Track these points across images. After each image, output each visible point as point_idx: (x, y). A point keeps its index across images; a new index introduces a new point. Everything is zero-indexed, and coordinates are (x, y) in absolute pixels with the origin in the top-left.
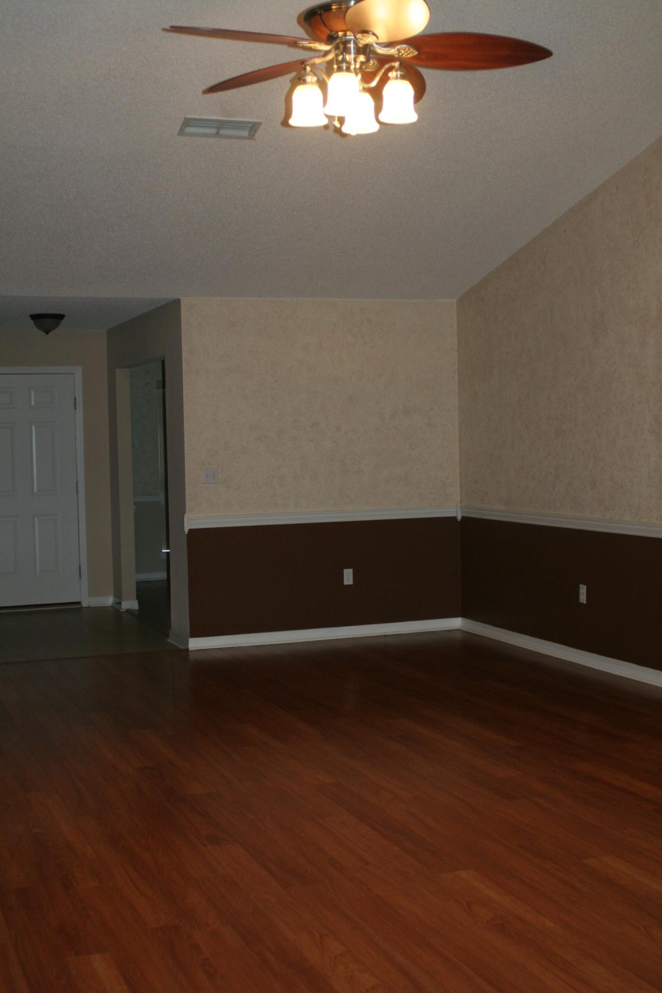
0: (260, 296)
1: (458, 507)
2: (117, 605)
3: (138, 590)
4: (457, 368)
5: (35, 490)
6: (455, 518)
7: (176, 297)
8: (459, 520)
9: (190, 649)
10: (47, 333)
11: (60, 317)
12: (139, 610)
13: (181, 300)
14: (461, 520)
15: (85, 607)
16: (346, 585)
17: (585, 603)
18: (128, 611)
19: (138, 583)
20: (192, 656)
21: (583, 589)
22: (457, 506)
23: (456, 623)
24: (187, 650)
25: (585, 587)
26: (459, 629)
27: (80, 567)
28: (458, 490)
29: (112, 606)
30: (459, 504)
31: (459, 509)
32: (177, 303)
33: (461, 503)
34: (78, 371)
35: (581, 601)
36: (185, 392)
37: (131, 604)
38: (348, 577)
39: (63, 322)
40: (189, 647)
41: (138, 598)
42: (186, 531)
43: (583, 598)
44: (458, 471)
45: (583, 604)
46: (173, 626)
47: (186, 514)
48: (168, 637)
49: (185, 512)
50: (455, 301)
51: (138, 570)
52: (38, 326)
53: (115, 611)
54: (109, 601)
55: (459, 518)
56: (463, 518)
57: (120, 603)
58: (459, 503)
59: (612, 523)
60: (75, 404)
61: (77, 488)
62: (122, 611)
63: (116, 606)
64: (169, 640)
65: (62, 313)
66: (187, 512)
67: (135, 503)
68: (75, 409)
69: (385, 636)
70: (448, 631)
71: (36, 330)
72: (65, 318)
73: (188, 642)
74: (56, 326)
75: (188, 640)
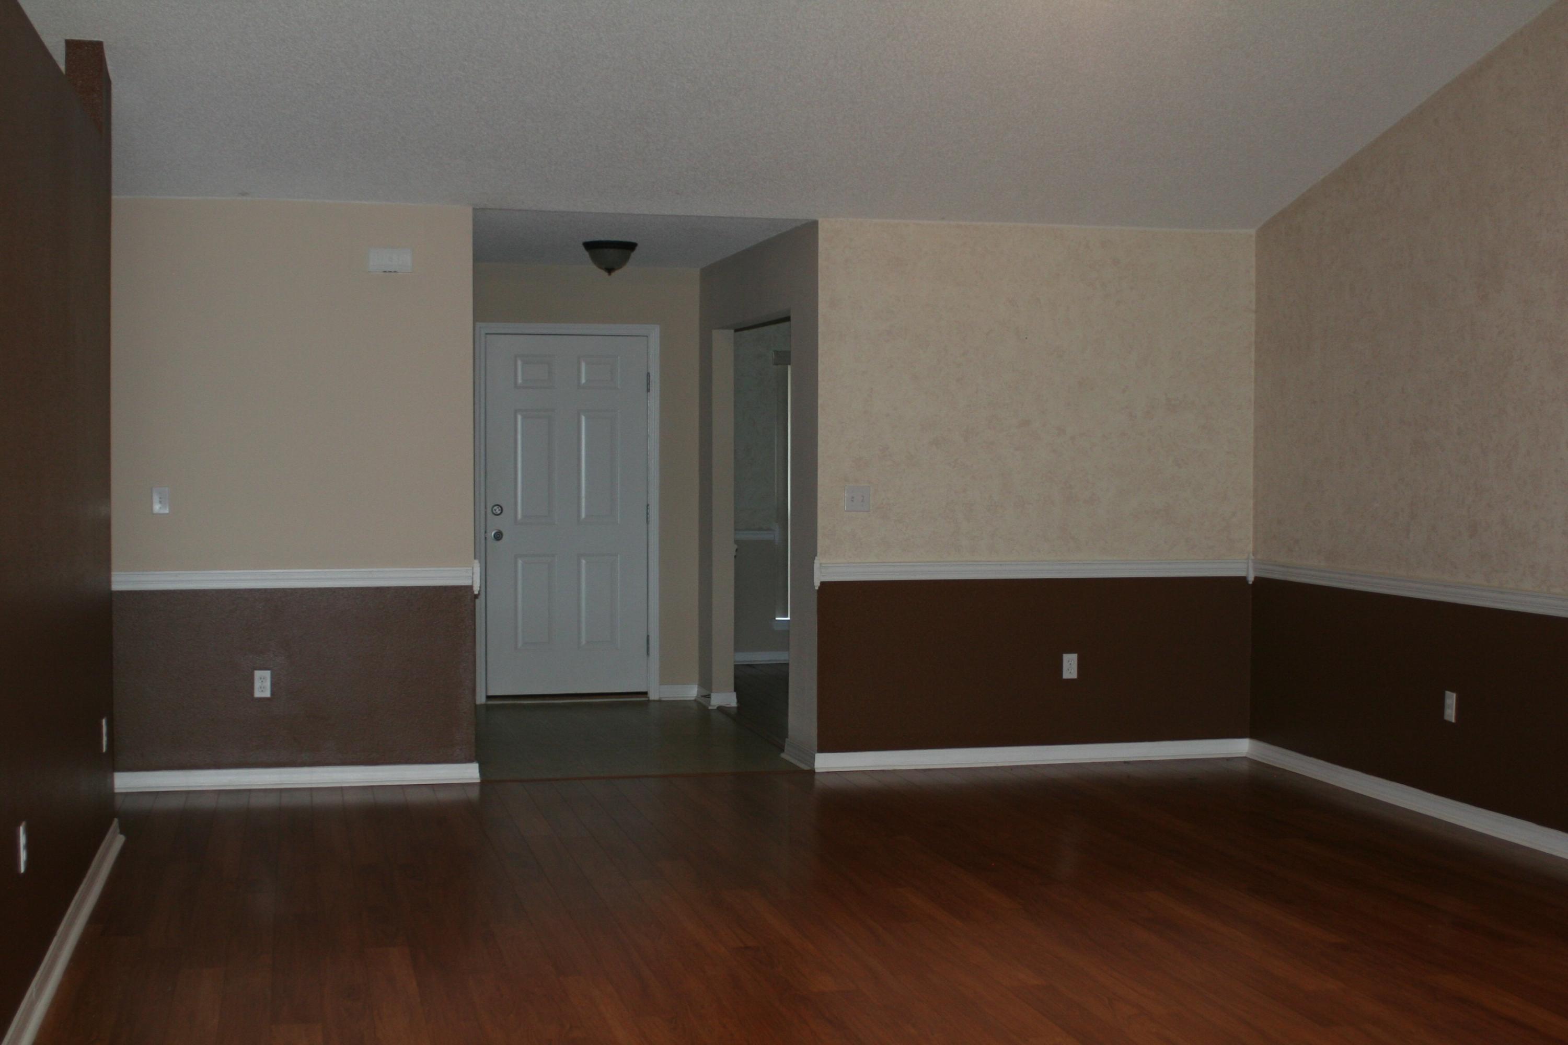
0: (943, 219)
1: (1250, 561)
2: (703, 698)
3: (736, 678)
4: (1253, 339)
5: (583, 516)
6: (1243, 579)
7: (812, 217)
8: (1251, 583)
9: (817, 771)
10: (610, 270)
11: (629, 247)
12: (738, 708)
13: (820, 222)
14: (1254, 582)
15: (654, 701)
16: (1064, 679)
17: (1453, 720)
18: (720, 709)
19: (737, 667)
20: (819, 782)
21: (1451, 699)
22: (1248, 559)
23: (1241, 747)
24: (812, 772)
25: (1454, 695)
26: (1245, 757)
27: (648, 636)
28: (1251, 534)
29: (695, 700)
30: (1252, 557)
31: (1251, 564)
32: (812, 226)
33: (1254, 555)
34: (654, 332)
35: (1447, 718)
36: (821, 367)
37: (725, 698)
38: (1070, 666)
39: (635, 255)
40: (815, 767)
41: (736, 689)
42: (817, 584)
43: (1450, 714)
44: (1251, 503)
45: (1450, 723)
46: (790, 733)
47: (816, 558)
48: (783, 751)
49: (816, 555)
50: (1253, 232)
51: (739, 646)
52: (596, 260)
53: (701, 709)
54: (692, 692)
55: (1251, 579)
56: (1257, 579)
57: (708, 696)
58: (1251, 555)
59: (1502, 593)
60: (648, 384)
61: (647, 514)
62: (710, 708)
63: (702, 701)
64: (783, 755)
65: (633, 240)
66: (818, 554)
67: (736, 542)
68: (648, 390)
69: (1125, 762)
70: (1228, 759)
71: (593, 267)
72: (637, 248)
73: (814, 758)
74: (624, 261)
75: (814, 756)
